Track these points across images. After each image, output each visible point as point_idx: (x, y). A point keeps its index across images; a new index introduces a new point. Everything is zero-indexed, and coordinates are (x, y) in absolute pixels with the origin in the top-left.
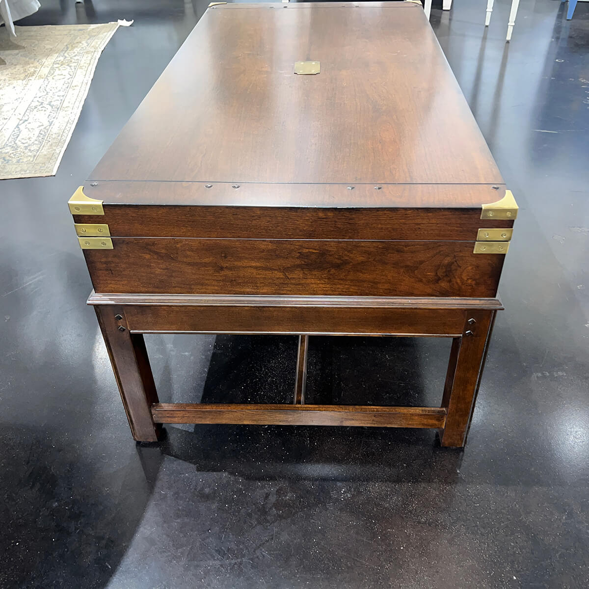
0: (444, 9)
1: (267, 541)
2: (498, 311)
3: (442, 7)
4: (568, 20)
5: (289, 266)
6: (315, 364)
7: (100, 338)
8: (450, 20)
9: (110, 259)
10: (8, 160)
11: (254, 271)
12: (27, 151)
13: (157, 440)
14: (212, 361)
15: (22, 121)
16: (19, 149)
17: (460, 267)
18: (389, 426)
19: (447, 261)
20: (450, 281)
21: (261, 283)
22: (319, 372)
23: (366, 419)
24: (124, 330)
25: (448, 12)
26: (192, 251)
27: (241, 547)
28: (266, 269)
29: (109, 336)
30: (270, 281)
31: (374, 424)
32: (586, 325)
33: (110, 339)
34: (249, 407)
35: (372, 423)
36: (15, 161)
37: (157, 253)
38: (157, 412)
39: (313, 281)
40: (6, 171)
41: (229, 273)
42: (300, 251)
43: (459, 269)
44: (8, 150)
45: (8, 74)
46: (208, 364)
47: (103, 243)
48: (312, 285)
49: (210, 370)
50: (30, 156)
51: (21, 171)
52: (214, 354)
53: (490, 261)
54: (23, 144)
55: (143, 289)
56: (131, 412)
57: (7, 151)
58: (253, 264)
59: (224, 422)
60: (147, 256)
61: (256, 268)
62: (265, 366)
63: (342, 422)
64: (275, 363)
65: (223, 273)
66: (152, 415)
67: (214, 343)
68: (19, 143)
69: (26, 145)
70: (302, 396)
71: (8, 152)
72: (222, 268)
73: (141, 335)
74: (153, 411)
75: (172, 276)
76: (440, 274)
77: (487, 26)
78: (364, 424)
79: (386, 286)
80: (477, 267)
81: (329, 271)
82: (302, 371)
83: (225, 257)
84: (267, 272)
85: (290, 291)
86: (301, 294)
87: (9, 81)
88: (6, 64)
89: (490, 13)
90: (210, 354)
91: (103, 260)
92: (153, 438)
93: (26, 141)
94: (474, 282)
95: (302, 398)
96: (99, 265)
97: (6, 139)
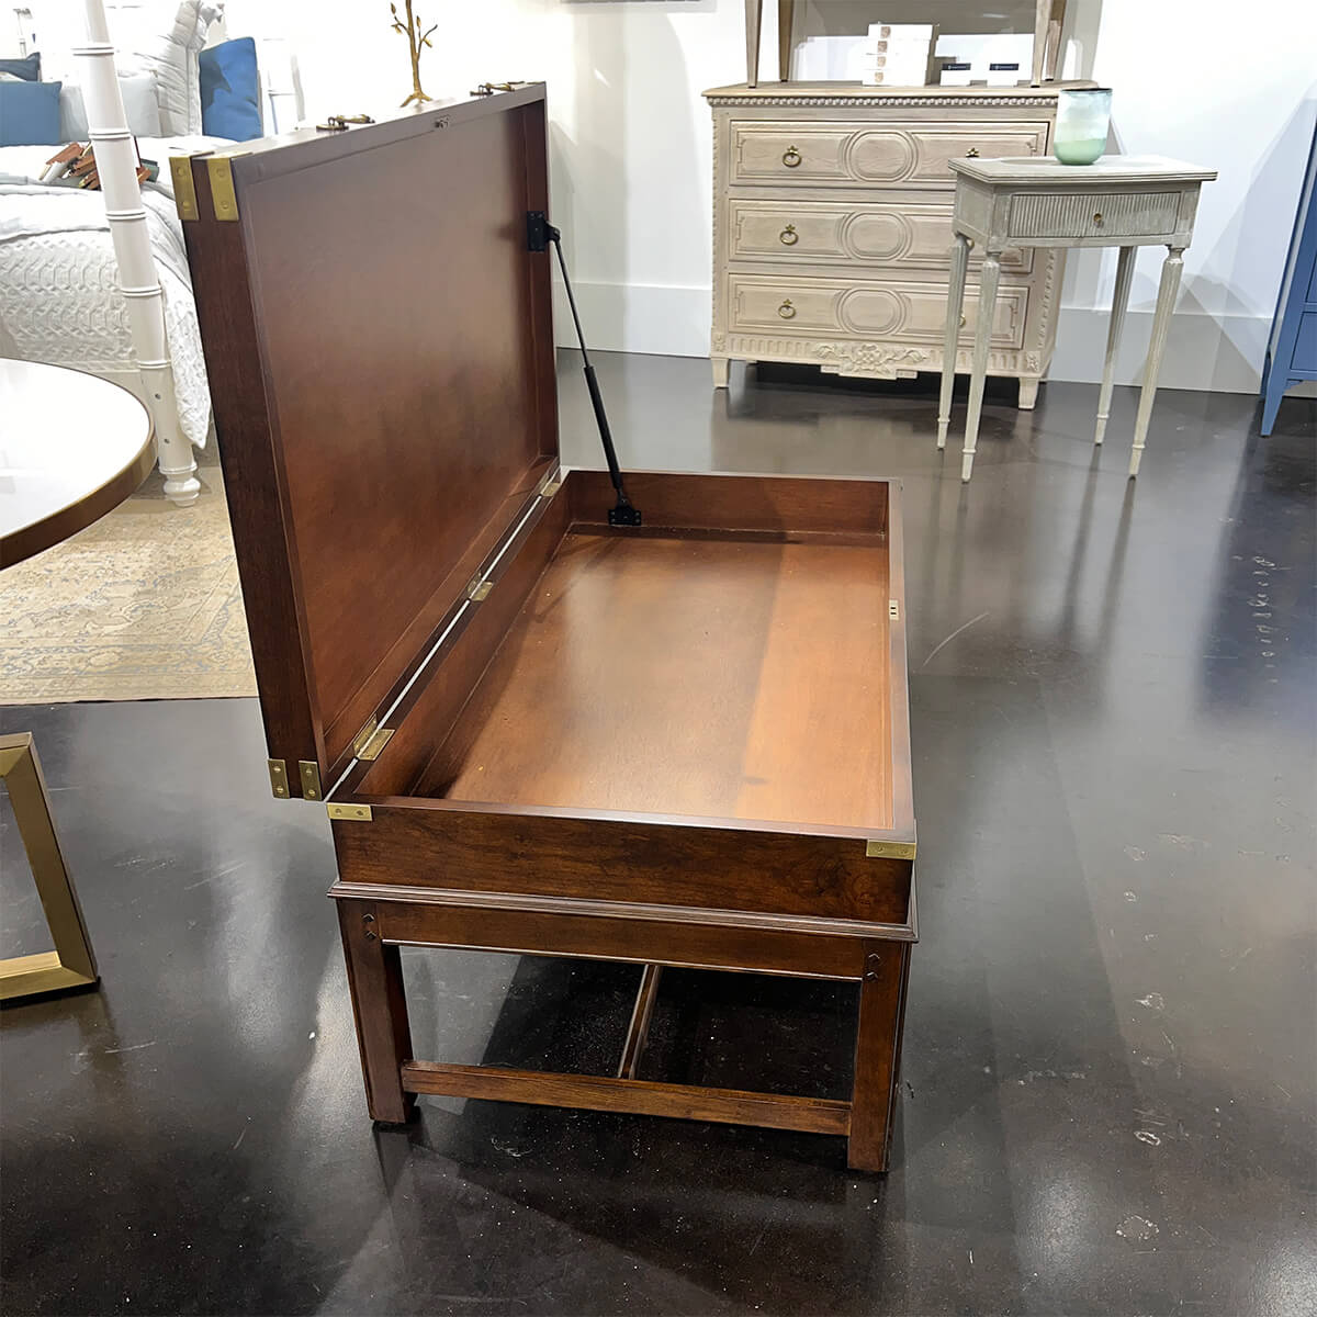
0: (1021, 406)
1: (553, 1278)
2: (913, 945)
3: (1017, 403)
4: (1264, 437)
5: (608, 857)
6: (669, 1028)
7: (338, 944)
8: (1035, 430)
9: (366, 835)
10: (207, 666)
11: (561, 862)
12: (239, 651)
13: (404, 1121)
14: (503, 1011)
15: (232, 599)
16: (225, 648)
17: (850, 874)
18: (762, 1125)
19: (830, 864)
20: (838, 895)
21: (569, 880)
22: (671, 1042)
23: (727, 1109)
24: (374, 937)
25: (1029, 413)
26: (477, 829)
27: (513, 1282)
28: (577, 860)
29: (351, 946)
30: (582, 877)
31: (739, 1119)
32: (1143, 1002)
33: (352, 950)
34: (547, 1076)
35: (736, 1118)
36: (217, 667)
37: (428, 829)
38: (408, 1072)
39: (641, 881)
40: (201, 684)
41: (524, 862)
42: (624, 837)
43: (848, 877)
44: (207, 648)
45: (212, 512)
46: (497, 1015)
47: (360, 813)
48: (640, 888)
49: (497, 1025)
50: (241, 660)
51: (226, 685)
52: (507, 1000)
53: (891, 870)
54: (233, 638)
55: (405, 880)
56: (370, 1070)
57: (205, 650)
58: (560, 853)
59: (508, 1097)
60: (417, 834)
61: (564, 858)
62: (586, 1025)
63: (689, 1112)
64: (603, 1022)
65: (516, 862)
66: (400, 1078)
67: (510, 984)
68: (225, 638)
69: (236, 640)
70: (632, 1066)
71: (207, 652)
72: (515, 856)
73: (396, 946)
74: (403, 1072)
75: (446, 863)
76: (822, 882)
77: (1099, 445)
78: (724, 1118)
79: (746, 896)
80: (873, 875)
81: (665, 869)
82: (638, 1031)
83: (522, 840)
84: (579, 865)
85: (609, 894)
86: (624, 900)
87: (215, 523)
88: (210, 492)
89: (1105, 422)
90: (501, 999)
91: (357, 835)
92: (398, 1117)
93: (238, 634)
94: (872, 899)
95: (632, 1070)
96: (350, 842)
97: (205, 629)
